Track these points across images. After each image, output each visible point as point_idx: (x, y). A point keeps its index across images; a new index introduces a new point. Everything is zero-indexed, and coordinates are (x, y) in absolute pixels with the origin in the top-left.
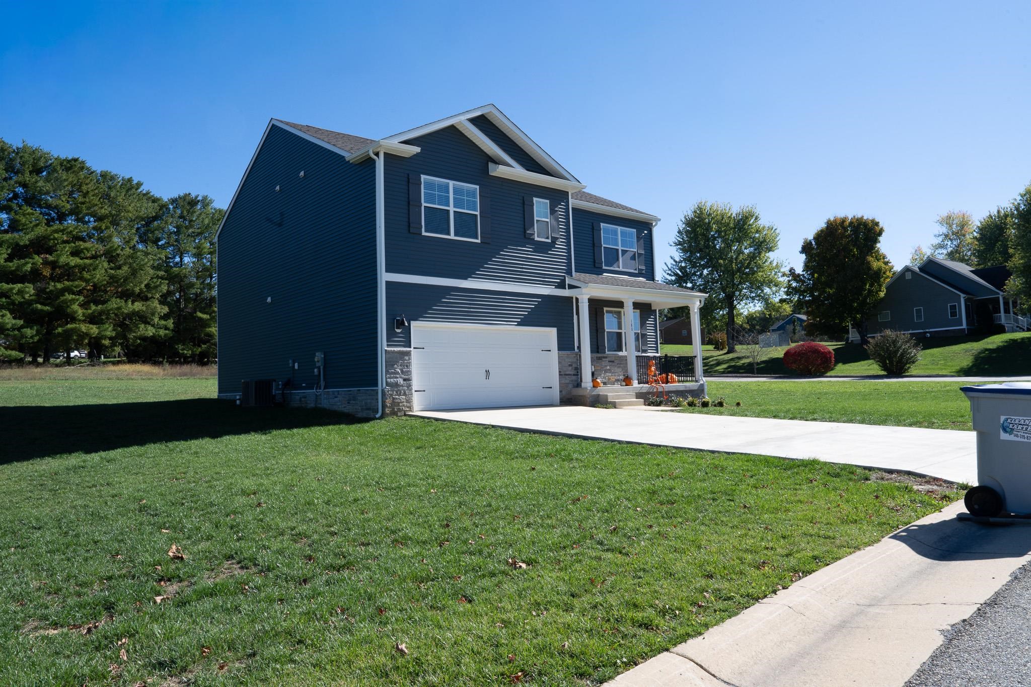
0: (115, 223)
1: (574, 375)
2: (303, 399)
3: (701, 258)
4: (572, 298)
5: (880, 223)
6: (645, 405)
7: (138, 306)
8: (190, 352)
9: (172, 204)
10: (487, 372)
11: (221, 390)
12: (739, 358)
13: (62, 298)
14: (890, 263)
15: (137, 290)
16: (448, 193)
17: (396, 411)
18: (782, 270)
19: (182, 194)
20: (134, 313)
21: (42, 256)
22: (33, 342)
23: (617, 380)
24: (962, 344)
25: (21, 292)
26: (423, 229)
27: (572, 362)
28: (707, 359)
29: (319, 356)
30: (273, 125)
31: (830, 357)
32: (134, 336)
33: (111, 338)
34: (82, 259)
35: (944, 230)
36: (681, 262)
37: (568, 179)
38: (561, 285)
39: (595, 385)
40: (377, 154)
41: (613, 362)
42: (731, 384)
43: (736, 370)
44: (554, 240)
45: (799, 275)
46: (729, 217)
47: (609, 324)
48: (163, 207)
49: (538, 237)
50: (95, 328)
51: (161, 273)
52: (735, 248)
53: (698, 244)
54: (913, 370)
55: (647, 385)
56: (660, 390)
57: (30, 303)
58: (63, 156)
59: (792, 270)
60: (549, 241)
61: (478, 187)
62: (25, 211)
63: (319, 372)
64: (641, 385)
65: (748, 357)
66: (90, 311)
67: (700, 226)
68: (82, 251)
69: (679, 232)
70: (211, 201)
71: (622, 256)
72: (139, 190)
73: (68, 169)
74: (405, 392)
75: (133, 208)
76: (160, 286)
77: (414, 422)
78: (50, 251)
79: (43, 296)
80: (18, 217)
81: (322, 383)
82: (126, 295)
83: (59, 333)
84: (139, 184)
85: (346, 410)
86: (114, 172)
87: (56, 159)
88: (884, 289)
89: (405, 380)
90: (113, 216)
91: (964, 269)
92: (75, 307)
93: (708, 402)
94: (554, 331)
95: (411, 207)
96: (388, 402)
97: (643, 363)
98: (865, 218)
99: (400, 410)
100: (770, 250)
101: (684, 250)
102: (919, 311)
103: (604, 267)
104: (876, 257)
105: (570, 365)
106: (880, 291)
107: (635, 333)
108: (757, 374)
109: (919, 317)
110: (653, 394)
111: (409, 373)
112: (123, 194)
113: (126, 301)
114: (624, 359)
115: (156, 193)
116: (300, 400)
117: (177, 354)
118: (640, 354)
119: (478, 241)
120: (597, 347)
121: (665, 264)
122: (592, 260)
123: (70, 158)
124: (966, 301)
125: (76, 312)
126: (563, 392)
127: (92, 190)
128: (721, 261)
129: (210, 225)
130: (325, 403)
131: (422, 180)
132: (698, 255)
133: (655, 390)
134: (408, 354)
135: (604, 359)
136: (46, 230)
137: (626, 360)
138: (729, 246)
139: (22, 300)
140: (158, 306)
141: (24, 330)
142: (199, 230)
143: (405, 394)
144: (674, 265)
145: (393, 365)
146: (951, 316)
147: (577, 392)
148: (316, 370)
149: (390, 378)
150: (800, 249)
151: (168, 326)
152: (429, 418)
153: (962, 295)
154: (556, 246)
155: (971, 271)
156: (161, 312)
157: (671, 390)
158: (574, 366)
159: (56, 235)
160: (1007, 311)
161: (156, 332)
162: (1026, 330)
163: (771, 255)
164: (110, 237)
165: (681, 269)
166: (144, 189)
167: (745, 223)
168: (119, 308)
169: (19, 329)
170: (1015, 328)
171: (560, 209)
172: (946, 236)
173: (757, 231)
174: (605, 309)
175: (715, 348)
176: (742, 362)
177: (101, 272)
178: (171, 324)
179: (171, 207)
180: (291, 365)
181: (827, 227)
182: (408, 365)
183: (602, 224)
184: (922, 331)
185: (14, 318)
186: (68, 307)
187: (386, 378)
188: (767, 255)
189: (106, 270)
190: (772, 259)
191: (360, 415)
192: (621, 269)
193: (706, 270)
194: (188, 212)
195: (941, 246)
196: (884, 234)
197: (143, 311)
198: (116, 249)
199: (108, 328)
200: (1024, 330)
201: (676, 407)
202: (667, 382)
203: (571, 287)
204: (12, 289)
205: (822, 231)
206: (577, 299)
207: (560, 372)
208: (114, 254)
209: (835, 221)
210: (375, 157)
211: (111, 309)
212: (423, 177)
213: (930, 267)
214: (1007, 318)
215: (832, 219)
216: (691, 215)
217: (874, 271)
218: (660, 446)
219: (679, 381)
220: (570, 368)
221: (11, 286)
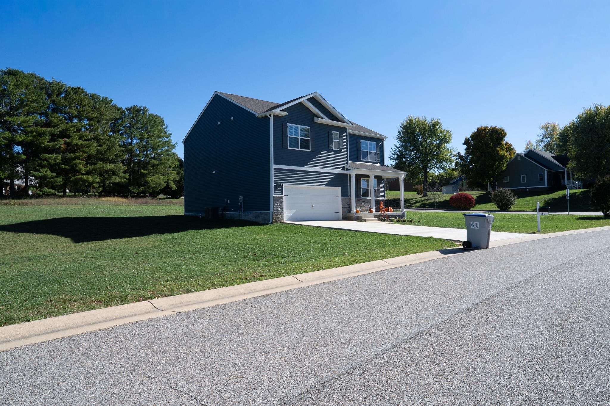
0: (99, 121)
1: (348, 207)
2: (232, 216)
3: (411, 146)
4: (348, 174)
5: (505, 130)
6: (378, 221)
7: (112, 166)
8: (137, 191)
9: (127, 111)
10: (312, 205)
11: (186, 211)
12: (428, 200)
13: (74, 162)
14: (514, 149)
15: (111, 158)
16: (298, 130)
17: (278, 221)
18: (453, 153)
19: (133, 106)
20: (110, 170)
21: (64, 140)
22: (60, 185)
23: (366, 210)
24: (543, 195)
25: (55, 159)
26: (288, 146)
27: (347, 202)
28: (411, 200)
29: (241, 198)
30: (216, 94)
31: (473, 201)
32: (109, 182)
33: (98, 183)
34: (83, 141)
35: (543, 132)
36: (400, 147)
37: (347, 123)
38: (343, 169)
39: (357, 212)
40: (270, 115)
41: (364, 202)
42: (421, 213)
43: (424, 206)
44: (341, 149)
45: (462, 156)
46: (426, 124)
47: (363, 185)
48: (123, 112)
49: (334, 148)
50: (91, 178)
51: (123, 149)
52: (429, 141)
53: (409, 138)
54: (513, 208)
55: (379, 212)
56: (385, 214)
57: (58, 164)
58: (72, 86)
59: (459, 153)
60: (339, 150)
61: (310, 128)
62: (55, 116)
63: (241, 204)
64: (377, 212)
65: (432, 199)
66: (88, 169)
67: (410, 129)
68: (83, 136)
69: (399, 132)
70: (148, 110)
71: (370, 154)
72: (111, 104)
73: (75, 93)
74: (281, 213)
75: (108, 114)
76: (123, 156)
77: (284, 225)
78: (68, 137)
79: (65, 161)
80: (52, 119)
81: (242, 209)
82: (105, 160)
83: (73, 180)
84: (111, 101)
85: (254, 221)
86: (98, 94)
87: (69, 88)
88: (505, 165)
89: (281, 208)
90: (98, 118)
91: (548, 155)
92: (81, 166)
93: (405, 220)
94: (340, 188)
95: (284, 137)
96: (274, 217)
97: (378, 202)
98: (497, 127)
99: (279, 220)
100: (447, 142)
101: (402, 142)
102: (523, 177)
103: (361, 160)
104: (502, 148)
105: (346, 203)
106: (503, 166)
107: (375, 189)
108: (436, 208)
109: (524, 180)
110: (382, 216)
111: (282, 205)
112: (103, 106)
113: (106, 164)
114: (370, 200)
115: (119, 106)
116: (231, 216)
117: (130, 192)
118: (376, 198)
119: (310, 151)
120: (358, 196)
121: (392, 148)
122: (356, 157)
123: (76, 87)
124: (548, 172)
125: (81, 169)
126: (343, 215)
127: (87, 104)
128: (421, 148)
129: (148, 123)
130: (244, 218)
131: (288, 126)
132: (409, 144)
133: (383, 215)
134: (282, 198)
135: (360, 201)
136: (66, 126)
137: (371, 201)
138: (425, 140)
139: (55, 163)
140: (122, 166)
141: (56, 179)
142: (141, 126)
143: (281, 214)
144: (396, 149)
145: (276, 202)
146: (540, 181)
147: (349, 215)
148: (239, 204)
149: (275, 207)
150: (463, 142)
151: (126, 177)
152: (291, 224)
153: (546, 170)
154: (342, 152)
155: (552, 157)
156: (123, 170)
157: (390, 215)
158: (348, 203)
159: (71, 129)
160: (569, 178)
161: (120, 180)
162: (578, 188)
163: (448, 145)
164: (97, 129)
165: (400, 151)
166: (114, 103)
167: (434, 128)
168: (103, 167)
169: (53, 178)
170: (572, 187)
171: (344, 135)
172: (544, 135)
173: (441, 132)
174: (362, 178)
175: (417, 194)
176: (430, 201)
177: (93, 148)
178: (128, 176)
179: (127, 112)
180: (226, 201)
181: (477, 132)
182: (282, 202)
183: (361, 140)
184: (525, 188)
185: (52, 172)
186: (77, 166)
187: (274, 208)
188: (446, 145)
189: (95, 147)
190: (448, 147)
191: (261, 222)
192: (369, 160)
193: (413, 152)
194: (136, 115)
195: (541, 141)
196: (507, 136)
197: (115, 169)
198: (100, 136)
199: (97, 178)
200: (577, 188)
201: (391, 222)
202: (388, 211)
203: (348, 170)
204: (50, 158)
205: (474, 133)
206: (350, 175)
207: (342, 206)
208: (98, 138)
209: (481, 128)
210: (270, 117)
211: (98, 168)
212: (288, 124)
213: (531, 154)
214: (569, 182)
215: (480, 127)
216: (405, 123)
217: (500, 155)
218: (383, 233)
219: (394, 211)
220: (347, 204)
221: (50, 155)
